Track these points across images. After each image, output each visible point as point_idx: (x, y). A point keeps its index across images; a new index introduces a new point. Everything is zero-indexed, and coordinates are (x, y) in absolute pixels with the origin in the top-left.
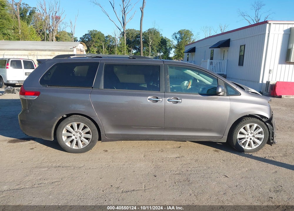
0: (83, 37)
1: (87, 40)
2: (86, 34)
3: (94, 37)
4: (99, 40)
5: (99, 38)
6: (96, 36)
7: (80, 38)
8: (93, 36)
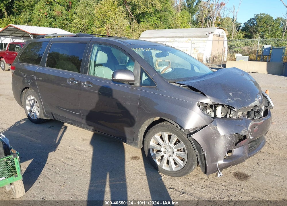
0: (248, 22)
1: (251, 25)
2: (251, 19)
3: (260, 22)
4: (265, 24)
5: (265, 23)
6: (262, 20)
7: (244, 23)
8: (259, 20)
